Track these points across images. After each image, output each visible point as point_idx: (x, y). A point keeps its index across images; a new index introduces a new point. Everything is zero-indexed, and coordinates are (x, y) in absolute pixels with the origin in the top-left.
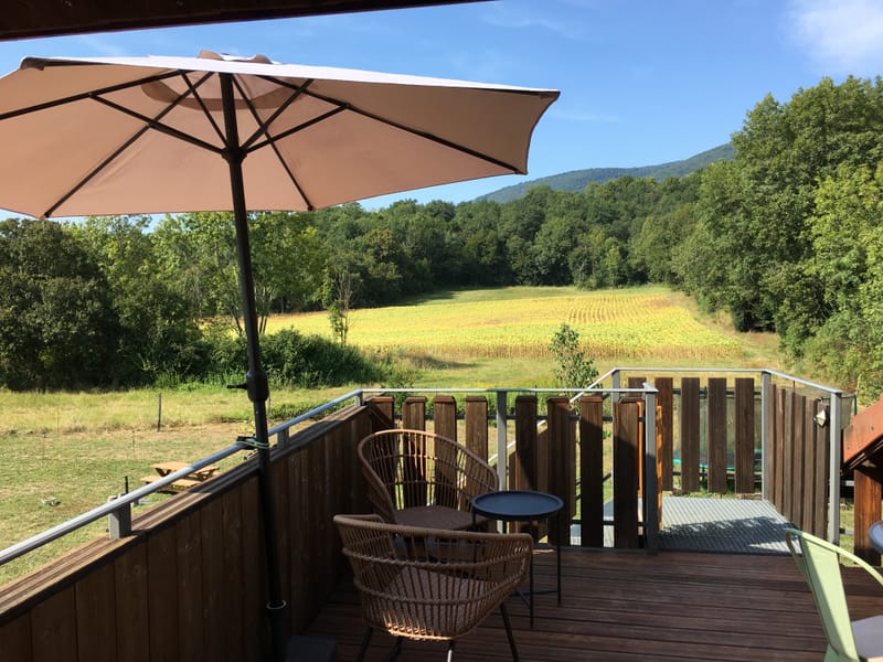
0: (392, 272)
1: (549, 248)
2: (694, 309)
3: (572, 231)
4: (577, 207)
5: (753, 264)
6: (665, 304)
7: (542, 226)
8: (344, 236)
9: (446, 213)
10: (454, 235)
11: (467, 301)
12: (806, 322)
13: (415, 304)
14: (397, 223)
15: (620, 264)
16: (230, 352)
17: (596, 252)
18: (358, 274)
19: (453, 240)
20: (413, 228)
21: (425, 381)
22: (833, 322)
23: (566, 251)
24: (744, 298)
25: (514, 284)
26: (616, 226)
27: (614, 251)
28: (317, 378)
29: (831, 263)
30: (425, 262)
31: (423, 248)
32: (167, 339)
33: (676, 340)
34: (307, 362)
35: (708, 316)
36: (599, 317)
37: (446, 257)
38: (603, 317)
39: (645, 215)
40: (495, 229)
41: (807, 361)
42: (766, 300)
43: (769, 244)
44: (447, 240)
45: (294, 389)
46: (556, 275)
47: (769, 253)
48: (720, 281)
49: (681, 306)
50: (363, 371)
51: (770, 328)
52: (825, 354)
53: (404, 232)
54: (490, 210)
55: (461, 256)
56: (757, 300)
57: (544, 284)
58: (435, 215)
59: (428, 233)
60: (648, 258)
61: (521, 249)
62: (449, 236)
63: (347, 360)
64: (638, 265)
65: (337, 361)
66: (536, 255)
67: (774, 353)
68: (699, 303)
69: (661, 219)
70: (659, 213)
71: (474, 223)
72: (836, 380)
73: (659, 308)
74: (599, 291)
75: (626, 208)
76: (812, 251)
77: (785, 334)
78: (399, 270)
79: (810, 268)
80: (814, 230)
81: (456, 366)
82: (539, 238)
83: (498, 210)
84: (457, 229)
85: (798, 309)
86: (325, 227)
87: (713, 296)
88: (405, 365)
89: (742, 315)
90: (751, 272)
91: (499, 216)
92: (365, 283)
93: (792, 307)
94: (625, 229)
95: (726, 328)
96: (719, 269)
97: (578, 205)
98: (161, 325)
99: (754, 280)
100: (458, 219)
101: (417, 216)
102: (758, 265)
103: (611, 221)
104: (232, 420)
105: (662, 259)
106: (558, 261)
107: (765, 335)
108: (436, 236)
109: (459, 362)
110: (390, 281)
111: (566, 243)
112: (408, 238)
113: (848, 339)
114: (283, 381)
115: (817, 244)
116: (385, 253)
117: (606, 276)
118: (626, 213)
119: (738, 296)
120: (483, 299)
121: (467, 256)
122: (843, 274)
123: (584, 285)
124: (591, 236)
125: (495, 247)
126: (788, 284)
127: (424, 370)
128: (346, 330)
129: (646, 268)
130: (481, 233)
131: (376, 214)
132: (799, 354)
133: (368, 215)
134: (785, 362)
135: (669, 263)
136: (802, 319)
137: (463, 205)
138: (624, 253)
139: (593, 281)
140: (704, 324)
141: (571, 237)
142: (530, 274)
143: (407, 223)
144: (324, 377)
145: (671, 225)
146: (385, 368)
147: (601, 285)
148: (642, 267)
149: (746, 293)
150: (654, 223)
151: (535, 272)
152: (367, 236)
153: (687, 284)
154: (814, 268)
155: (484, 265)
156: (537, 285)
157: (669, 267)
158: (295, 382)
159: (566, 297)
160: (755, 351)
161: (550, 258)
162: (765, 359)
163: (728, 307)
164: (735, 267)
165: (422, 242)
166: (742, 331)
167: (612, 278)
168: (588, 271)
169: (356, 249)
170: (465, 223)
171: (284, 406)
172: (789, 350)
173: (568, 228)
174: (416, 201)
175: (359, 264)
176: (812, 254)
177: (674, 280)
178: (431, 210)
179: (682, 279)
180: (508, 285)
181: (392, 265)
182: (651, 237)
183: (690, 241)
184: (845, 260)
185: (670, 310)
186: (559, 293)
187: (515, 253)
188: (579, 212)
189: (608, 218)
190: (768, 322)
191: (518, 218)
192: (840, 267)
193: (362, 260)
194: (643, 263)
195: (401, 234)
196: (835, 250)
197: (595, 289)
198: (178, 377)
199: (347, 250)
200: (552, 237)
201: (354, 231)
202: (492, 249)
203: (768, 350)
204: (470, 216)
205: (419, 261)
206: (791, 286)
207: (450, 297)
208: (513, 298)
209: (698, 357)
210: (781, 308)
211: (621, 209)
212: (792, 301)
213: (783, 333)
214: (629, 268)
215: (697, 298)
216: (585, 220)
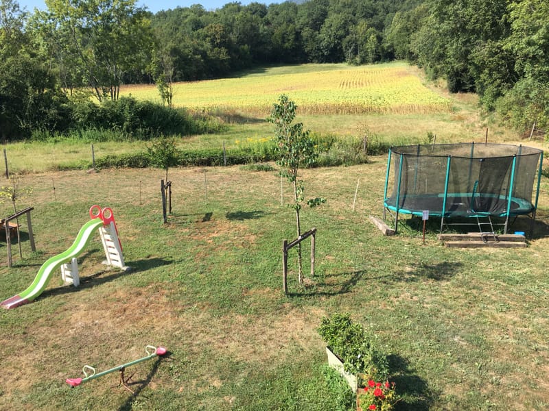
0: (223, 54)
1: (330, 36)
2: (423, 77)
3: (346, 23)
4: (350, 6)
5: (465, 43)
6: (405, 74)
7: (326, 20)
8: (191, 29)
9: (261, 12)
10: (266, 27)
11: (273, 74)
12: (499, 86)
13: (239, 76)
14: (226, 19)
15: (377, 47)
16: (84, 113)
17: (361, 39)
18: (200, 56)
19: (265, 31)
20: (237, 22)
21: (230, 133)
22: (520, 85)
23: (341, 38)
24: (457, 69)
25: (306, 62)
26: (375, 20)
27: (373, 37)
28: (150, 132)
29: (524, 40)
30: (246, 47)
31: (245, 37)
32: (37, 104)
33: (409, 100)
34: (141, 120)
35: (432, 82)
36: (359, 83)
37: (261, 43)
38: (362, 84)
39: (395, 11)
40: (294, 23)
41: (497, 115)
42: (471, 69)
43: (478, 26)
44: (261, 31)
45: (132, 141)
46: (334, 55)
47: (478, 35)
48: (441, 57)
49: (414, 75)
50: (184, 127)
51: (473, 90)
52: (510, 109)
53: (231, 25)
54: (291, 9)
55: (271, 42)
56: (465, 70)
57: (326, 62)
58: (254, 13)
59: (248, 27)
60: (395, 42)
61: (311, 37)
62: (262, 28)
63: (173, 119)
64: (389, 47)
65: (164, 120)
66: (321, 41)
67: (473, 107)
68: (427, 73)
69: (406, 14)
70: (405, 10)
71: (279, 19)
72: (516, 129)
73: (399, 77)
74: (362, 66)
75: (383, 6)
76: (509, 31)
77: (483, 95)
78: (229, 53)
79: (507, 44)
80: (512, 14)
81: (255, 121)
82: (323, 29)
83: (296, 9)
84: (268, 23)
85: (494, 76)
86: (178, 22)
87: (436, 68)
88: (216, 122)
89: (455, 81)
90: (463, 49)
91: (296, 13)
92: (204, 62)
93: (490, 75)
94: (381, 21)
95: (444, 90)
96: (441, 47)
97: (351, 5)
98: (32, 94)
99: (464, 56)
100: (269, 16)
101: (241, 14)
102: (468, 44)
103: (372, 16)
104: (67, 169)
105: (404, 42)
106: (336, 45)
107: (469, 95)
108: (253, 28)
109: (259, 118)
110: (222, 61)
111: (341, 32)
112: (234, 30)
113: (529, 98)
114: (125, 135)
115: (515, 26)
116: (219, 41)
117: (367, 55)
118: (382, 10)
119: (452, 67)
120: (285, 73)
121: (275, 43)
122: (532, 49)
123: (352, 62)
124: (359, 27)
125: (293, 36)
126: (489, 57)
127: (231, 125)
128: (171, 97)
129: (394, 49)
130: (284, 26)
131: (213, 13)
132: (491, 109)
133: (207, 13)
134: (481, 115)
135: (408, 45)
136: (496, 83)
137: (272, 6)
138: (380, 39)
139: (358, 59)
140: (429, 87)
141: (345, 28)
142: (317, 54)
143: (234, 19)
144: (155, 132)
145: (411, 19)
146: (201, 124)
147: (364, 62)
148: (392, 49)
149: (458, 65)
150: (401, 17)
151: (320, 53)
152: (206, 28)
153: (420, 60)
154: (510, 45)
155: (287, 49)
156: (321, 63)
157: (409, 48)
158: (134, 135)
159: (339, 70)
160: (461, 106)
161: (330, 43)
162: (467, 112)
163: (445, 75)
164: (452, 45)
165: (244, 33)
166: (453, 92)
167: (371, 56)
168: (355, 52)
169: (198, 38)
170: (273, 18)
171: (108, 157)
172: (484, 106)
173: (343, 21)
174: (240, 3)
175: (200, 48)
176: (509, 33)
177: (412, 58)
178: (251, 10)
179: (417, 57)
180: (302, 63)
181: (223, 50)
182: (398, 26)
183: (424, 29)
184: (535, 37)
185: (407, 78)
186: (335, 68)
187: (307, 40)
188: (351, 10)
189: (370, 14)
190: (471, 86)
191: (309, 15)
192: (529, 44)
193: (202, 46)
194: (392, 46)
195: (229, 27)
196: (528, 30)
197: (360, 65)
198: (47, 132)
199: (192, 38)
200: (332, 28)
201: (197, 25)
202: (292, 37)
203: (470, 105)
204: (277, 14)
205: (242, 46)
206: (491, 59)
207: (263, 72)
208: (304, 72)
209: (422, 111)
210: (482, 76)
211: (379, 7)
212: (490, 70)
213: (482, 94)
214: (383, 49)
215: (426, 69)
216: (354, 15)
